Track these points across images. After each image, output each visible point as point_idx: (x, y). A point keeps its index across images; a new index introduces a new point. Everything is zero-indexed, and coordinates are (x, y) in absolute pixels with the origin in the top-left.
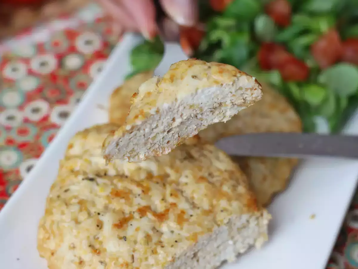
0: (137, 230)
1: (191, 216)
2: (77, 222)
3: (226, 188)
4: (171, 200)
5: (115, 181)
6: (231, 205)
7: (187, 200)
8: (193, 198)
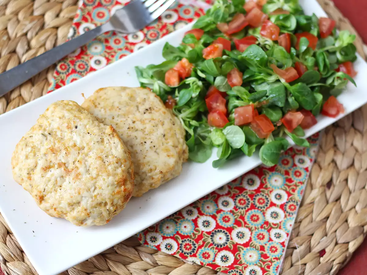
0: (52, 175)
2: (27, 157)
3: (110, 168)
4: (77, 164)
5: (56, 141)
6: (108, 178)
7: (86, 167)
8: (90, 167)
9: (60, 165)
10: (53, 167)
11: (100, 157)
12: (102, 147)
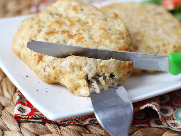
0: (56, 38)
1: (86, 41)
2: (31, 27)
3: (113, 37)
4: (81, 32)
6: (110, 44)
7: (89, 34)
8: (93, 35)
9: (64, 32)
10: (57, 33)
11: (103, 29)
12: (106, 23)
